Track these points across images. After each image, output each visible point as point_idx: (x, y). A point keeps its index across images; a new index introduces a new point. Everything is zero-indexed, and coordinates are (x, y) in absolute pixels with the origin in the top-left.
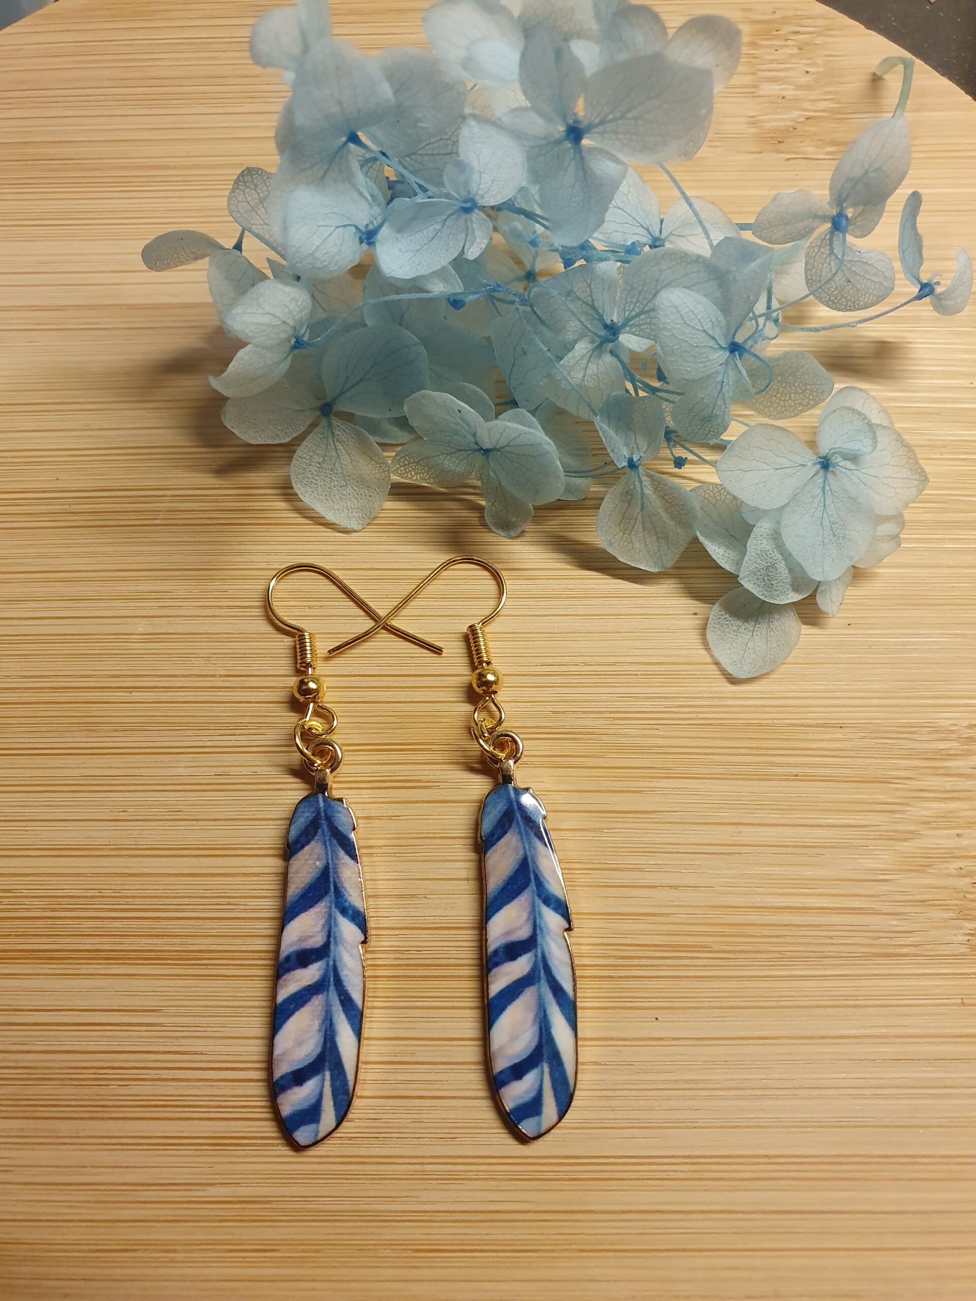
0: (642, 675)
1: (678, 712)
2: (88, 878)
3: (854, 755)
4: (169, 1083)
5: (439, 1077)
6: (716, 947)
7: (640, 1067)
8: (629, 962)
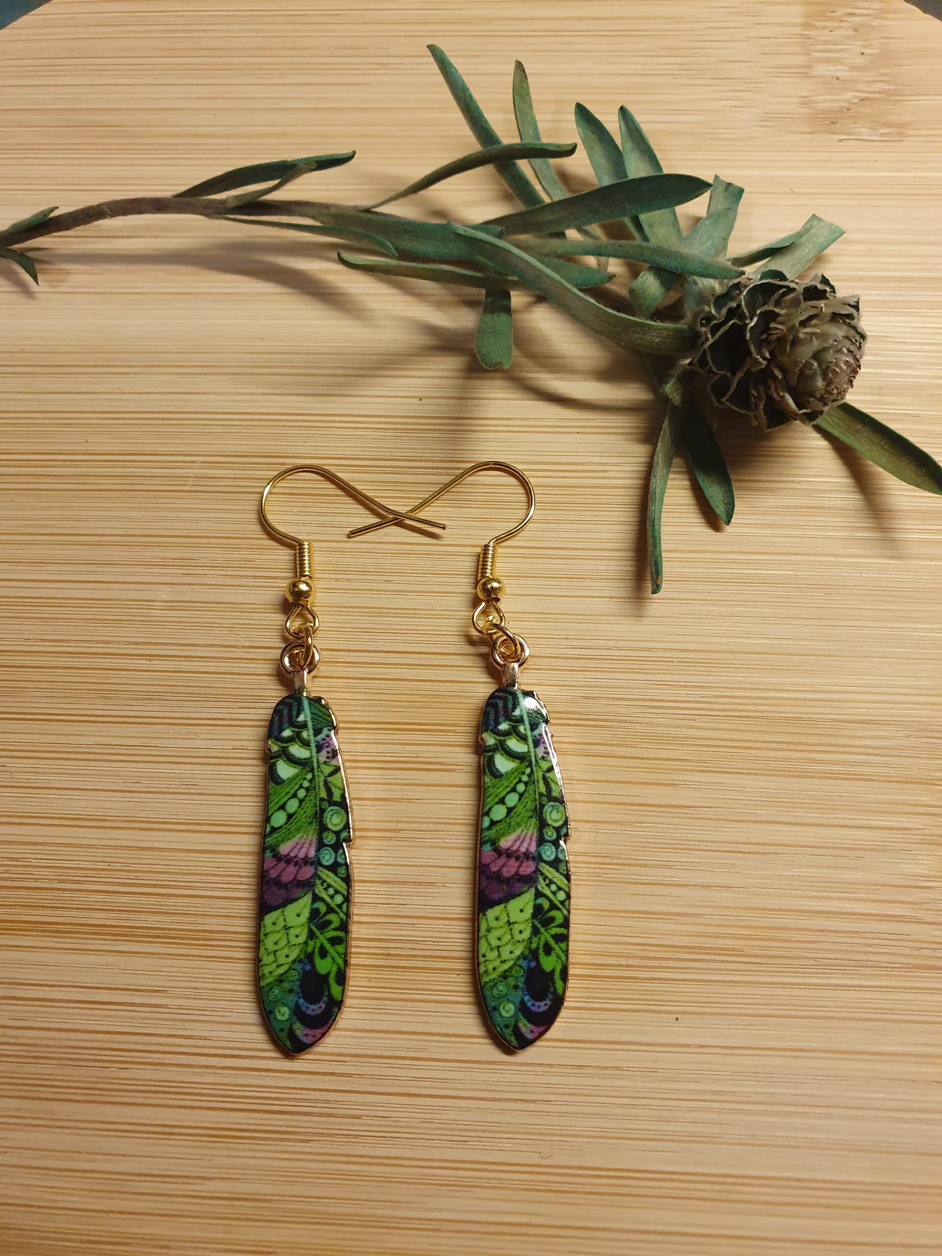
0: (678, 662)
1: (716, 703)
2: (98, 850)
3: (898, 754)
4: (170, 1068)
5: (452, 1075)
6: (747, 951)
7: (665, 1075)
8: (655, 963)
